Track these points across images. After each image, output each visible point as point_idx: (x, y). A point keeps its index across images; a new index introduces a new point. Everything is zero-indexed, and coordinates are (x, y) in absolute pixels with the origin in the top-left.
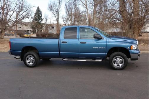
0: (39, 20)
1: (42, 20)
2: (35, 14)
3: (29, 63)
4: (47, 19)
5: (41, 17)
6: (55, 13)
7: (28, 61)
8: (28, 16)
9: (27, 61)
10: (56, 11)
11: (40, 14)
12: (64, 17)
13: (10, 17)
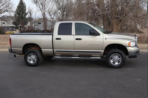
0: (23, 14)
1: (26, 14)
2: (18, 7)
4: (32, 13)
5: (25, 10)
6: (41, 6)
8: (8, 10)
10: (42, 4)
11: (24, 7)
12: (50, 11)
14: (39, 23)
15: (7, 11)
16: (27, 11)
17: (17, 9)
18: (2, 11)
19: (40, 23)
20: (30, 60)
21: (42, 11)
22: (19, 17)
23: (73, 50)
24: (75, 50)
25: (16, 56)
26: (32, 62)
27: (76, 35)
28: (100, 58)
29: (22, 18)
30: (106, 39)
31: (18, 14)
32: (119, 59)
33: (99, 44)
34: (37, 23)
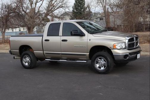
1: (85, 9)
2: (76, 1)
4: (90, 7)
8: (63, 5)
13: (39, 8)
14: (101, 19)
15: (62, 7)
16: (86, 6)
17: (74, 4)
18: (56, 8)
19: (102, 19)
20: (25, 62)
21: (102, 4)
22: (77, 13)
23: (60, 53)
24: (62, 53)
25: (15, 57)
26: (27, 64)
27: (63, 36)
28: (86, 61)
29: (81, 13)
30: (90, 40)
31: (76, 9)
32: (105, 64)
33: (83, 46)
34: (99, 19)
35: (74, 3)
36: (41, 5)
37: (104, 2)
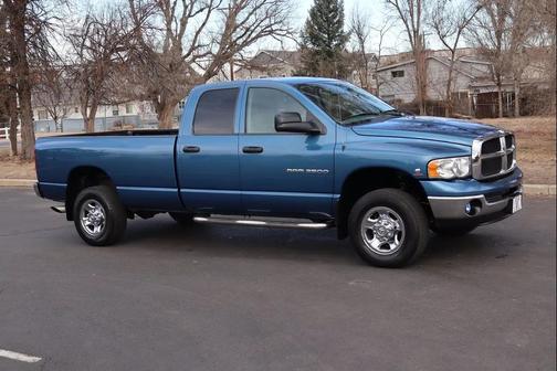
0: (331, 39)
2: (313, 14)
3: (92, 227)
4: (365, 31)
5: (340, 23)
7: (88, 223)
8: (274, 27)
9: (85, 222)
11: (336, 10)
13: (196, 37)
14: (394, 74)
15: (271, 32)
16: (346, 28)
17: (308, 22)
18: (254, 35)
19: (401, 74)
21: (406, 22)
22: (317, 53)
29: (330, 54)
31: (314, 38)
34: (389, 73)
35: (305, 20)
36: (204, 24)
37: (412, 15)
